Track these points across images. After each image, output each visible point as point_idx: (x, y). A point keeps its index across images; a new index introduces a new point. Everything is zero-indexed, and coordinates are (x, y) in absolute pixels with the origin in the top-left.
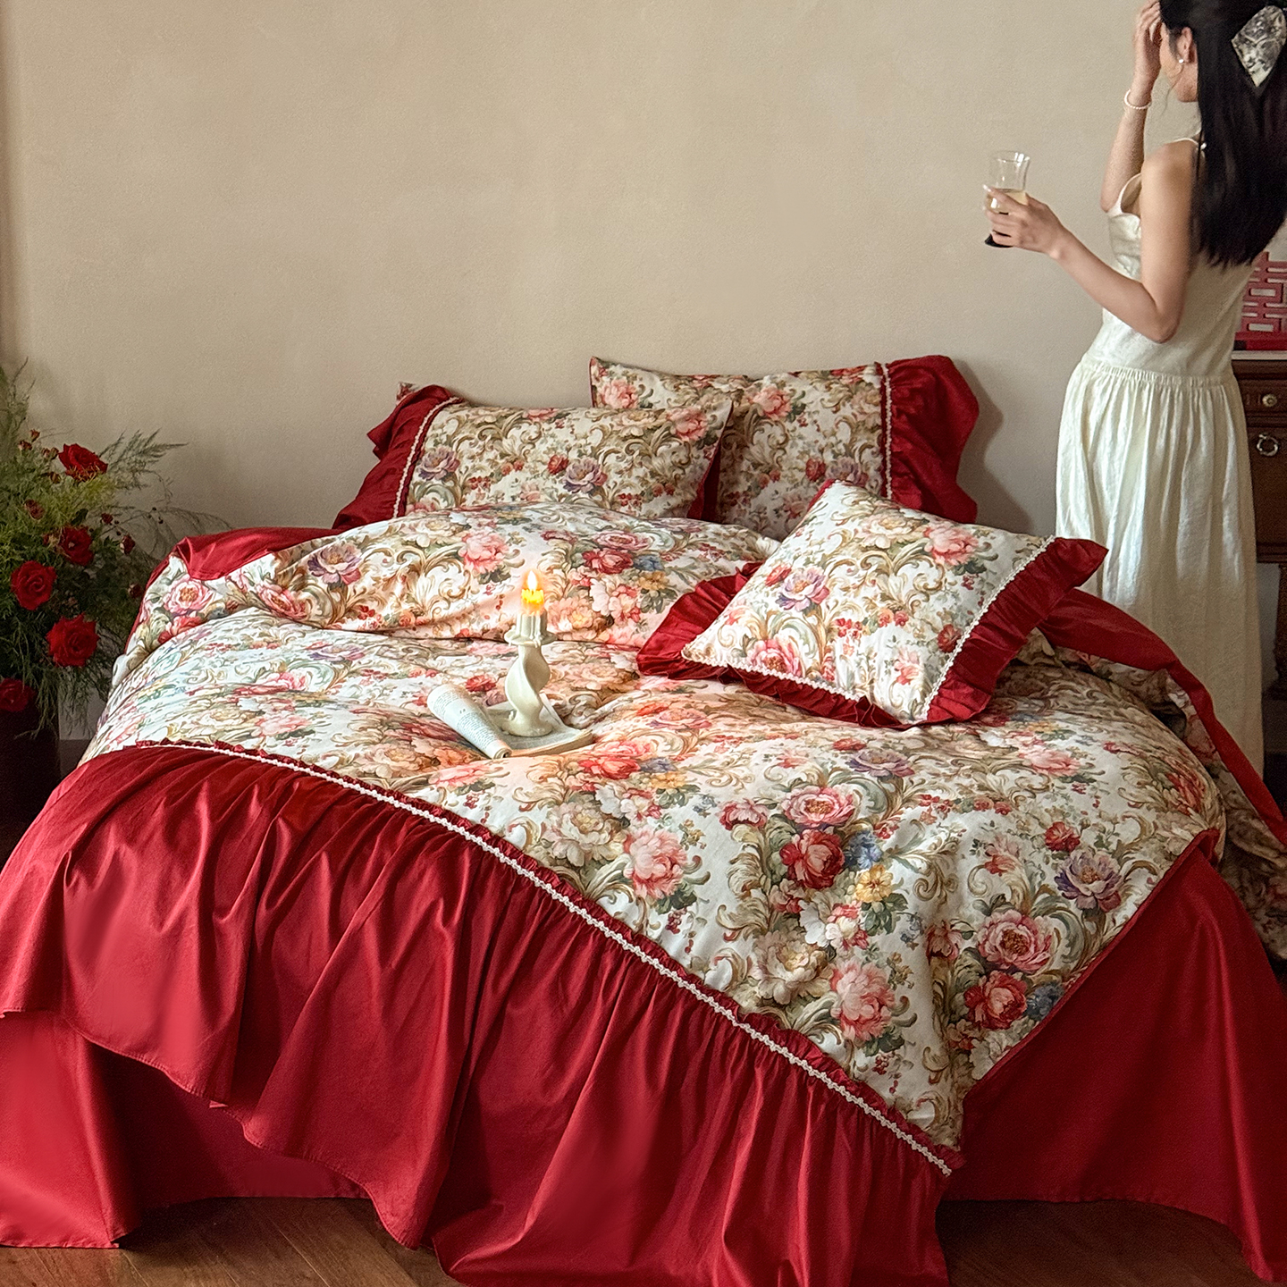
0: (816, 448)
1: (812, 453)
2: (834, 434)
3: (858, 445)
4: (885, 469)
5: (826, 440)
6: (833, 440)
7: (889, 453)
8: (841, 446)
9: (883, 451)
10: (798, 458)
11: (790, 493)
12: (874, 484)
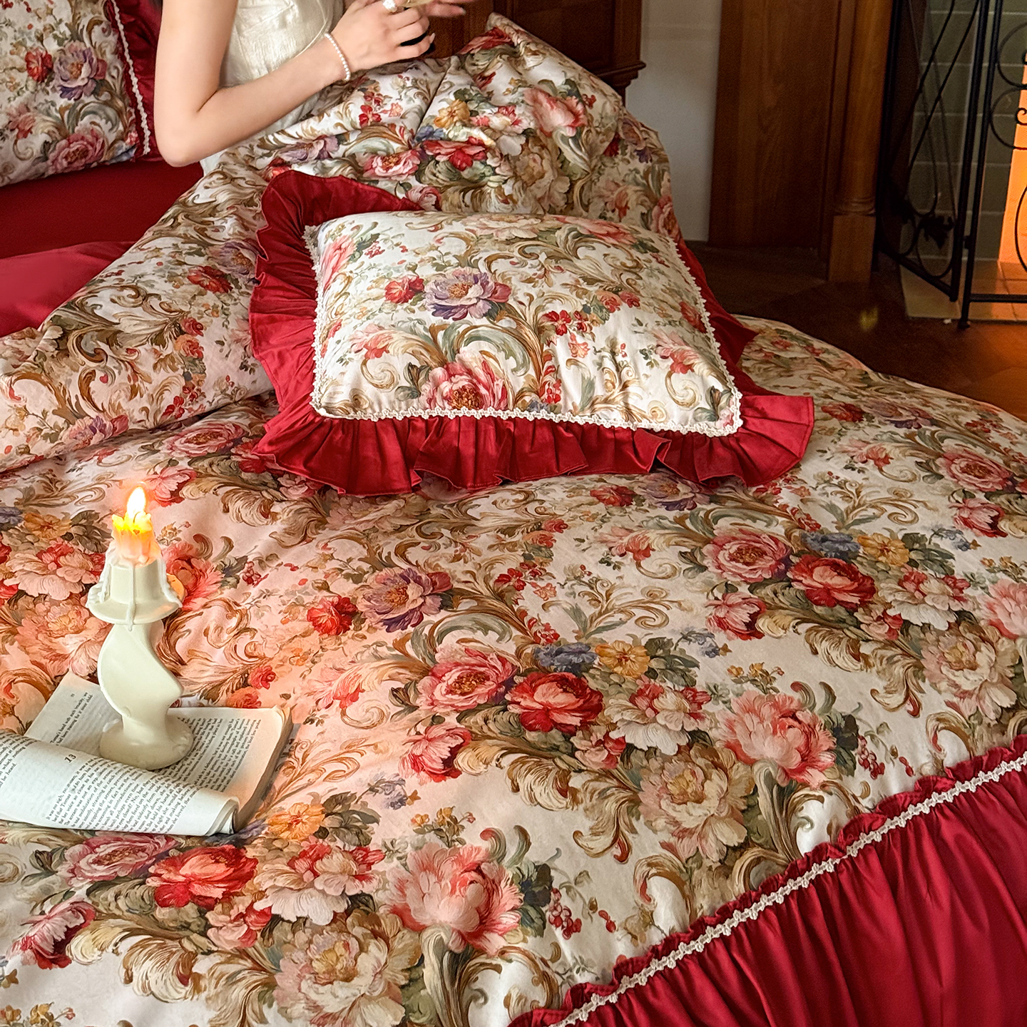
0: (33, 36)
1: (29, 44)
2: (50, 12)
3: (84, 22)
4: (124, 50)
5: (42, 23)
6: (50, 20)
7: (121, 27)
8: (63, 28)
9: (114, 26)
10: (12, 53)
11: (15, 104)
12: (114, 73)
